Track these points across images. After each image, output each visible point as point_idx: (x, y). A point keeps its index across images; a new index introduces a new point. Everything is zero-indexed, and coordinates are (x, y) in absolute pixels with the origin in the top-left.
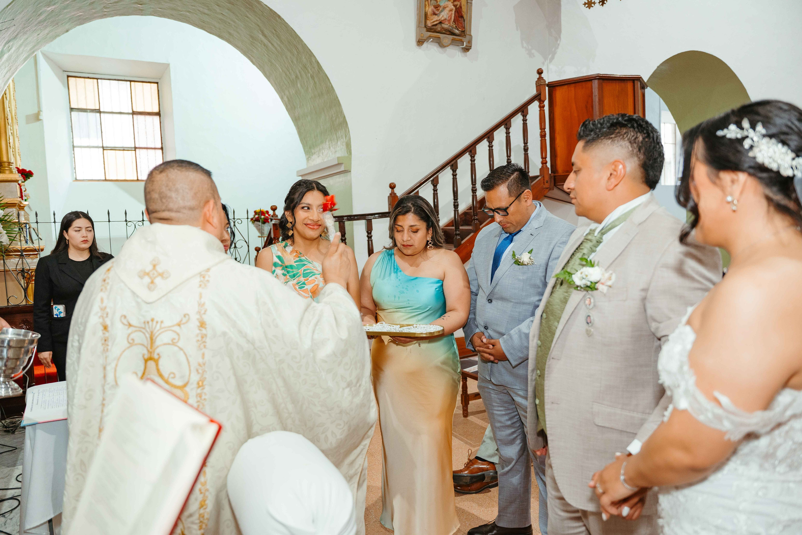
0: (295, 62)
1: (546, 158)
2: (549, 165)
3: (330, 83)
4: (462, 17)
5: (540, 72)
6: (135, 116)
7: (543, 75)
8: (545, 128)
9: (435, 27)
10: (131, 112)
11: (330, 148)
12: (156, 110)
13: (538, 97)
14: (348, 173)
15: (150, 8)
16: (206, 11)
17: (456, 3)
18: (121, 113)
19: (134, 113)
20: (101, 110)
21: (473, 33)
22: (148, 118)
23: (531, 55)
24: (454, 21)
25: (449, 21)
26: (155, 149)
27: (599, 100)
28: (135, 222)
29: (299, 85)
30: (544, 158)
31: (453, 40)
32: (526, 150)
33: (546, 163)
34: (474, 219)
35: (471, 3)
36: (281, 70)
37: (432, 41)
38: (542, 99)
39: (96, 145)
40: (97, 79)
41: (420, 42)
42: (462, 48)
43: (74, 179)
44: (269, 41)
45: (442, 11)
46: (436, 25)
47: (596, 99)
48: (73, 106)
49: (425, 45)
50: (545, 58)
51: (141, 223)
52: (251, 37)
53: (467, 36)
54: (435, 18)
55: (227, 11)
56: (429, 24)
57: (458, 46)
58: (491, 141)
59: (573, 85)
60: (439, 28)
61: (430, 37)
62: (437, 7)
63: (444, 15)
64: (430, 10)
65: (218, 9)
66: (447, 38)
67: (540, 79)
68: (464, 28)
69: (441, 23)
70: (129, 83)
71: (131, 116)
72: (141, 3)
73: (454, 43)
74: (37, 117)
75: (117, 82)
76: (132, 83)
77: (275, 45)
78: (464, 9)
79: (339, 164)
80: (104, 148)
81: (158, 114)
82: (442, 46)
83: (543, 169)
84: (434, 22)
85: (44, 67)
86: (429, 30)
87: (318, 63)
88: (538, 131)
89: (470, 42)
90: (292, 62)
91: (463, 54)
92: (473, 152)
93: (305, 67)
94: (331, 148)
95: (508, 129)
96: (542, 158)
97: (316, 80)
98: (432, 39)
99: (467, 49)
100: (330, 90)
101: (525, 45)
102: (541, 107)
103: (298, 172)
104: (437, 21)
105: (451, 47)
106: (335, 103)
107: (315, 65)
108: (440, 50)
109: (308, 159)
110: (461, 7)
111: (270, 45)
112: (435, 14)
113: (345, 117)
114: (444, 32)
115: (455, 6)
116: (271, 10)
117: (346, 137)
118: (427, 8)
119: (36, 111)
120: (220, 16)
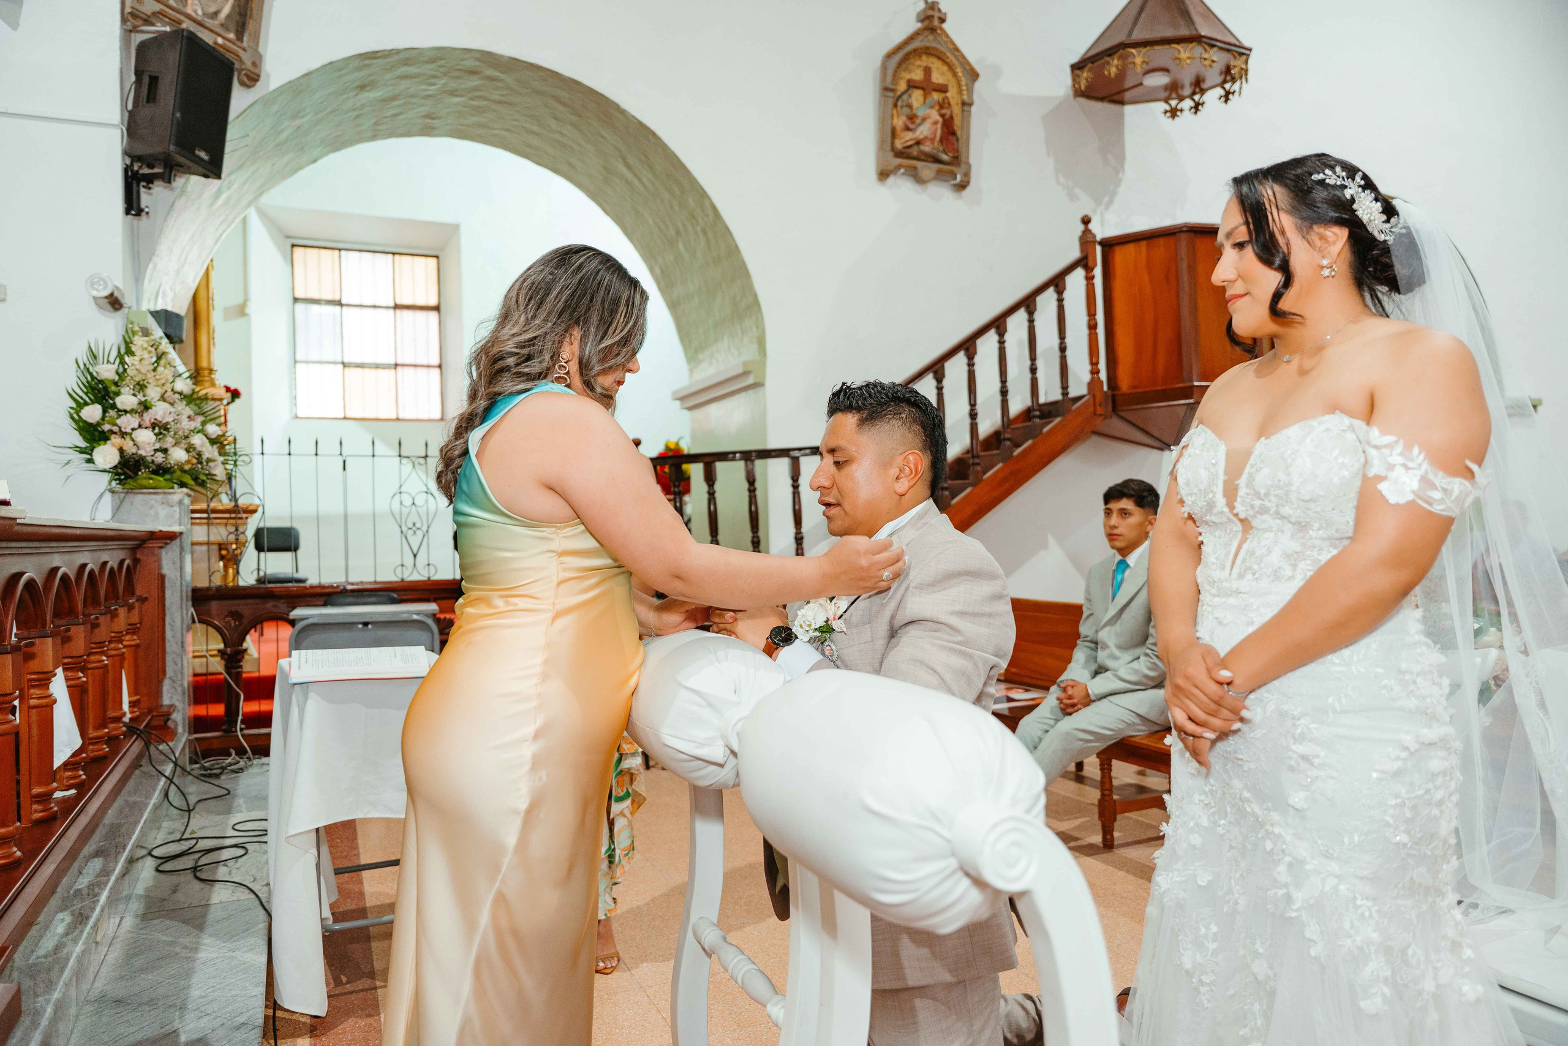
0: (676, 208)
1: (1097, 364)
2: (1103, 375)
3: (733, 240)
4: (954, 133)
5: (1086, 221)
6: (398, 312)
7: (1091, 226)
8: (1095, 314)
9: (908, 150)
10: (392, 304)
11: (729, 348)
12: (433, 302)
13: (1084, 262)
14: (760, 389)
15: (447, 124)
16: (536, 129)
17: (943, 111)
18: (375, 307)
19: (396, 307)
20: (344, 302)
21: (973, 159)
22: (421, 315)
23: (1073, 197)
24: (941, 141)
25: (933, 140)
26: (428, 366)
27: (1189, 266)
28: (413, 459)
29: (681, 246)
30: (1094, 363)
31: (939, 172)
32: (1063, 349)
33: (1098, 372)
34: (974, 464)
35: (969, 112)
36: (651, 222)
37: (903, 174)
38: (1090, 264)
39: (332, 359)
40: (340, 250)
41: (883, 175)
42: (955, 185)
43: (294, 415)
44: (636, 175)
45: (919, 125)
46: (910, 147)
47: (1184, 265)
48: (298, 295)
49: (891, 179)
50: (1098, 202)
51: (422, 461)
52: (606, 169)
53: (963, 166)
54: (909, 135)
55: (569, 127)
56: (899, 145)
57: (947, 181)
58: (1001, 332)
59: (1144, 243)
60: (914, 151)
61: (899, 167)
62: (912, 118)
63: (924, 130)
64: (899, 122)
65: (553, 124)
66: (927, 170)
67: (1087, 232)
68: (958, 151)
69: (918, 143)
70: (390, 256)
71: (392, 311)
72: (433, 116)
73: (940, 176)
74: (241, 311)
75: (371, 254)
76: (397, 257)
77: (645, 180)
78: (957, 121)
79: (746, 373)
80: (345, 365)
81: (437, 308)
82: (919, 180)
83: (1094, 384)
84: (907, 141)
85: (258, 230)
86: (899, 154)
87: (714, 208)
88: (1084, 319)
89: (967, 174)
90: (671, 207)
91: (955, 195)
92: (971, 350)
93: (692, 216)
94: (733, 349)
95: (1031, 313)
96: (1092, 364)
97: (710, 235)
98: (902, 170)
99: (962, 186)
100: (733, 251)
101: (1062, 180)
102: (1089, 279)
103: (674, 393)
104: (911, 140)
105: (935, 183)
106: (740, 272)
107: (710, 212)
108: (918, 187)
109: (691, 371)
110: (952, 118)
111: (636, 182)
112: (908, 129)
113: (755, 296)
114: (923, 157)
115: (942, 116)
116: (641, 124)
117: (757, 328)
118: (895, 121)
119: (240, 301)
120: (558, 137)
